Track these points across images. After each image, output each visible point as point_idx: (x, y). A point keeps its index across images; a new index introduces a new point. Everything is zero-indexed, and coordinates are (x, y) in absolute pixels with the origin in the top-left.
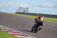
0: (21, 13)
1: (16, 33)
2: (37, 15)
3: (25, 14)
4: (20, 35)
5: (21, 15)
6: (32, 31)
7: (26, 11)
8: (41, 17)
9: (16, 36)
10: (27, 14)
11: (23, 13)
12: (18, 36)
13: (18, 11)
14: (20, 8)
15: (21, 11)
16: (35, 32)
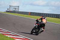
0: (12, 11)
1: (6, 33)
2: (28, 14)
3: (16, 13)
4: (10, 35)
5: (12, 13)
6: (32, 33)
7: (17, 9)
8: (43, 18)
9: (7, 36)
10: (18, 13)
11: (14, 12)
12: (9, 36)
13: (8, 9)
14: (10, 6)
15: (12, 10)
16: (36, 35)
